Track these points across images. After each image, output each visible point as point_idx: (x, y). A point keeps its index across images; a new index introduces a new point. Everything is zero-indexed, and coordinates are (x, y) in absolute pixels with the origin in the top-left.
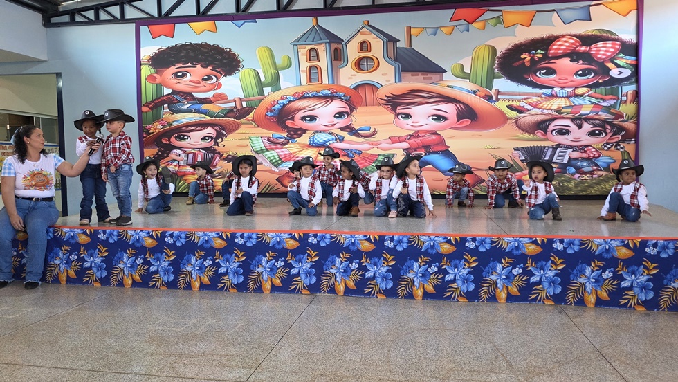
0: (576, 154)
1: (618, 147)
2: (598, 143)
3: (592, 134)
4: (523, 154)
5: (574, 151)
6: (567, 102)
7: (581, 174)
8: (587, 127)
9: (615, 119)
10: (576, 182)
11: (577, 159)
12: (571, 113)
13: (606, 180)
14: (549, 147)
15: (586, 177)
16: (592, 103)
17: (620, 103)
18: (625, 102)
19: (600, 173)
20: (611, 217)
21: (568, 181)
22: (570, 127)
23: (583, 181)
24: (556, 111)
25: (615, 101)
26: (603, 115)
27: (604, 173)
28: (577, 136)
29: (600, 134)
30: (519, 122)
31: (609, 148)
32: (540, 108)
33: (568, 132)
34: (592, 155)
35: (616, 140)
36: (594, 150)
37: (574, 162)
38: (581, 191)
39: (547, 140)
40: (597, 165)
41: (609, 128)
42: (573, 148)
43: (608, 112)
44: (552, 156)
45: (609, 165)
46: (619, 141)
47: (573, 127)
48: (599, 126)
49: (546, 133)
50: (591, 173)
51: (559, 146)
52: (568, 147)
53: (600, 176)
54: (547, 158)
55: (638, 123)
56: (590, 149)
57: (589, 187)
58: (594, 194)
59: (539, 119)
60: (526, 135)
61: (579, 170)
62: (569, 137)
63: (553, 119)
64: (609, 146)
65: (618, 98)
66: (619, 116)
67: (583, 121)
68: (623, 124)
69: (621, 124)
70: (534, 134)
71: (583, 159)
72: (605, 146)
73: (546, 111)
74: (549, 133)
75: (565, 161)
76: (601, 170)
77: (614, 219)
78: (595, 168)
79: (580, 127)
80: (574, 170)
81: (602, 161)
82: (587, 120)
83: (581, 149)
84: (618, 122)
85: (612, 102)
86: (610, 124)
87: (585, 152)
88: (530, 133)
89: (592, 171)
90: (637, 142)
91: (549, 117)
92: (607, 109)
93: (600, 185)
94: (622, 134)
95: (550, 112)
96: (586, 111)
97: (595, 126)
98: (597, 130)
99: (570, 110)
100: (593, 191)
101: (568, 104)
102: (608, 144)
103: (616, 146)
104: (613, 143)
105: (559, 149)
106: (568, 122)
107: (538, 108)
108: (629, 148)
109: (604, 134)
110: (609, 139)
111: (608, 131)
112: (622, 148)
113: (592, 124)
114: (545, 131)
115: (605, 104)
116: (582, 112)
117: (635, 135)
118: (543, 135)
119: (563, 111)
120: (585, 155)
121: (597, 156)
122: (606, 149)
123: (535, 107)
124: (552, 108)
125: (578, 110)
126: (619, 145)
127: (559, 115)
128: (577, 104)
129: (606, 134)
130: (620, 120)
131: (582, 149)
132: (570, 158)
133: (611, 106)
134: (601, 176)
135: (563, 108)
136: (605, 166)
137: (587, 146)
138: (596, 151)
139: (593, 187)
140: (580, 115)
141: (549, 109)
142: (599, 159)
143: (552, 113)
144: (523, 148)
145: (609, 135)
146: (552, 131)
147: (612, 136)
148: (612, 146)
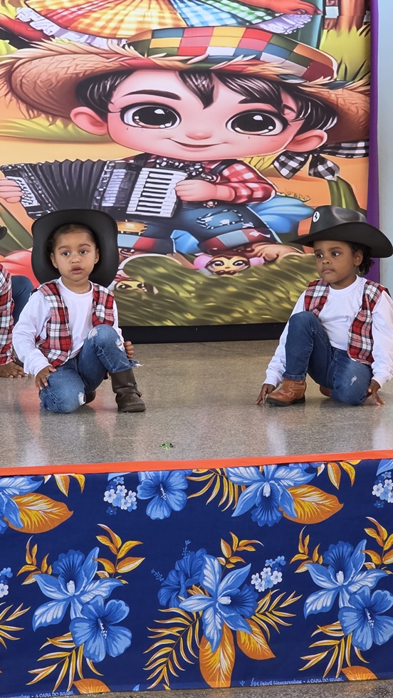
0: (197, 190)
1: (321, 168)
2: (262, 152)
3: (244, 122)
4: (34, 188)
5: (190, 177)
6: (167, 14)
7: (214, 254)
8: (228, 100)
9: (309, 77)
10: (200, 280)
11: (199, 204)
12: (180, 51)
13: (289, 273)
14: (116, 166)
15: (229, 263)
16: (242, 22)
17: (322, 27)
18: (336, 24)
19: (271, 250)
20: (290, 395)
21: (176, 278)
22: (175, 97)
23: (221, 280)
24: (134, 43)
25: (307, 19)
26: (274, 64)
27: (281, 251)
28: (200, 129)
29: (267, 123)
30: (17, 76)
31: (294, 171)
32: (83, 32)
33: (171, 116)
34: (244, 192)
35: (314, 145)
36: (249, 176)
37: (191, 215)
38: (218, 310)
39: (108, 139)
41: (291, 103)
42: (189, 168)
43: (289, 54)
44: (125, 195)
45: (295, 226)
46: (322, 149)
47: (187, 101)
48: (264, 98)
49: (105, 118)
50: (243, 250)
51: (144, 160)
52: (172, 164)
53: (270, 261)
54: (109, 202)
55: (371, 93)
56: (238, 174)
57: (240, 296)
58: (256, 320)
59: (79, 70)
60: (41, 124)
61: (207, 241)
62: (176, 131)
63: (125, 72)
64: (293, 164)
65: (316, 12)
66: (318, 67)
67: (217, 83)
68: (333, 95)
69: (325, 92)
70: (67, 118)
71: (221, 204)
72: (283, 165)
73: (101, 43)
74: (113, 118)
75: (166, 210)
76: (273, 241)
77: (299, 401)
78: (255, 234)
79: (207, 98)
80: (192, 241)
81: (275, 212)
82: (229, 76)
83: (212, 172)
84: (316, 86)
85: (299, 21)
86: (294, 91)
87: (226, 181)
88: (55, 116)
89: (246, 245)
90: (371, 154)
91: (112, 64)
92: (287, 43)
93: (270, 289)
95: (113, 45)
97: (250, 96)
98: (259, 112)
100: (250, 311)
101: (169, 23)
102: (291, 158)
103: (313, 165)
104: (304, 154)
105: (145, 172)
106: (170, 83)
107: (76, 30)
108: (351, 169)
109: (279, 126)
110: (294, 141)
111: (289, 115)
112: (331, 171)
113: (244, 91)
114: (101, 108)
115: (277, 27)
116: (212, 51)
117: (368, 132)
118: (94, 123)
119: (155, 43)
120: (223, 192)
121: (259, 194)
123: (66, 25)
124: (121, 33)
126: (323, 161)
127: (144, 59)
128: (195, 22)
129: (285, 124)
130: (322, 80)
131: (215, 170)
132: (179, 202)
133: (295, 34)
134: (273, 261)
135: (155, 33)
136: (286, 228)
137: (229, 163)
138: (259, 179)
139: (250, 298)
140: (207, 60)
141: (113, 37)
142: (267, 203)
143: (120, 50)
144: (33, 167)
145: (295, 127)
146: (124, 110)
147: (301, 131)
148: (302, 164)
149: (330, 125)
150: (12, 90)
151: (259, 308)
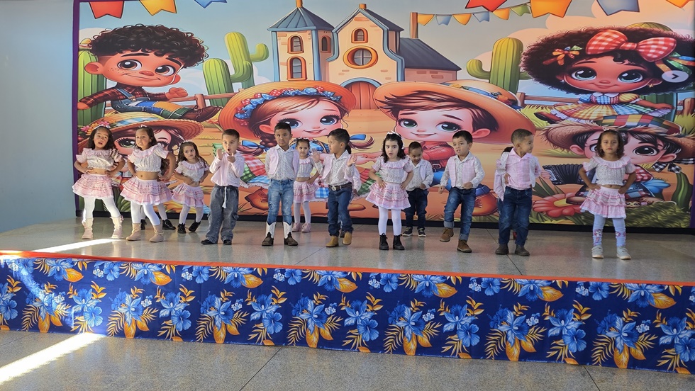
1: (673, 168)
2: (648, 162)
3: (640, 150)
6: (610, 110)
8: (634, 142)
9: (668, 133)
12: (615, 124)
15: (632, 204)
16: (641, 113)
17: (675, 114)
18: (682, 113)
19: (650, 199)
23: (629, 210)
24: (596, 121)
25: (669, 111)
26: (654, 128)
27: (655, 200)
29: (650, 151)
30: (550, 134)
31: (661, 169)
32: (576, 118)
34: (640, 177)
35: (671, 159)
36: (642, 171)
39: (584, 157)
40: (646, 190)
41: (661, 143)
43: (660, 124)
45: (661, 191)
46: (674, 161)
48: (649, 141)
49: (583, 149)
50: (639, 199)
53: (649, 204)
56: (637, 170)
57: (636, 217)
58: (643, 226)
59: (574, 131)
60: (559, 151)
63: (592, 132)
64: (661, 167)
65: (673, 108)
66: (673, 129)
67: (629, 135)
68: (679, 140)
69: (676, 139)
70: (568, 149)
72: (657, 167)
73: (583, 122)
74: (587, 149)
76: (651, 196)
78: (644, 193)
81: (652, 185)
82: (634, 133)
84: (673, 136)
85: (666, 112)
86: (662, 139)
88: (564, 148)
89: (640, 197)
91: (587, 129)
92: (659, 121)
93: (650, 214)
94: (677, 152)
95: (588, 122)
96: (633, 121)
97: (643, 141)
98: (647, 147)
99: (612, 121)
101: (611, 113)
102: (660, 165)
103: (670, 167)
104: (666, 163)
107: (573, 117)
108: (687, 169)
109: (655, 152)
110: (662, 158)
111: (660, 148)
112: (678, 170)
113: (641, 139)
114: (582, 145)
115: (656, 114)
116: (628, 124)
118: (579, 151)
119: (604, 121)
121: (646, 178)
122: (657, 170)
123: (569, 116)
124: (591, 118)
125: (622, 120)
126: (674, 166)
127: (600, 127)
128: (621, 113)
129: (658, 151)
130: (675, 134)
133: (663, 117)
134: (651, 204)
135: (605, 118)
136: (657, 191)
138: (646, 172)
139: (641, 218)
140: (626, 127)
141: (588, 119)
142: (649, 182)
143: (590, 124)
144: (555, 166)
145: (662, 153)
146: (591, 146)
147: (665, 154)
148: (665, 167)
149: (678, 151)
150: (548, 139)
151: (644, 221)
